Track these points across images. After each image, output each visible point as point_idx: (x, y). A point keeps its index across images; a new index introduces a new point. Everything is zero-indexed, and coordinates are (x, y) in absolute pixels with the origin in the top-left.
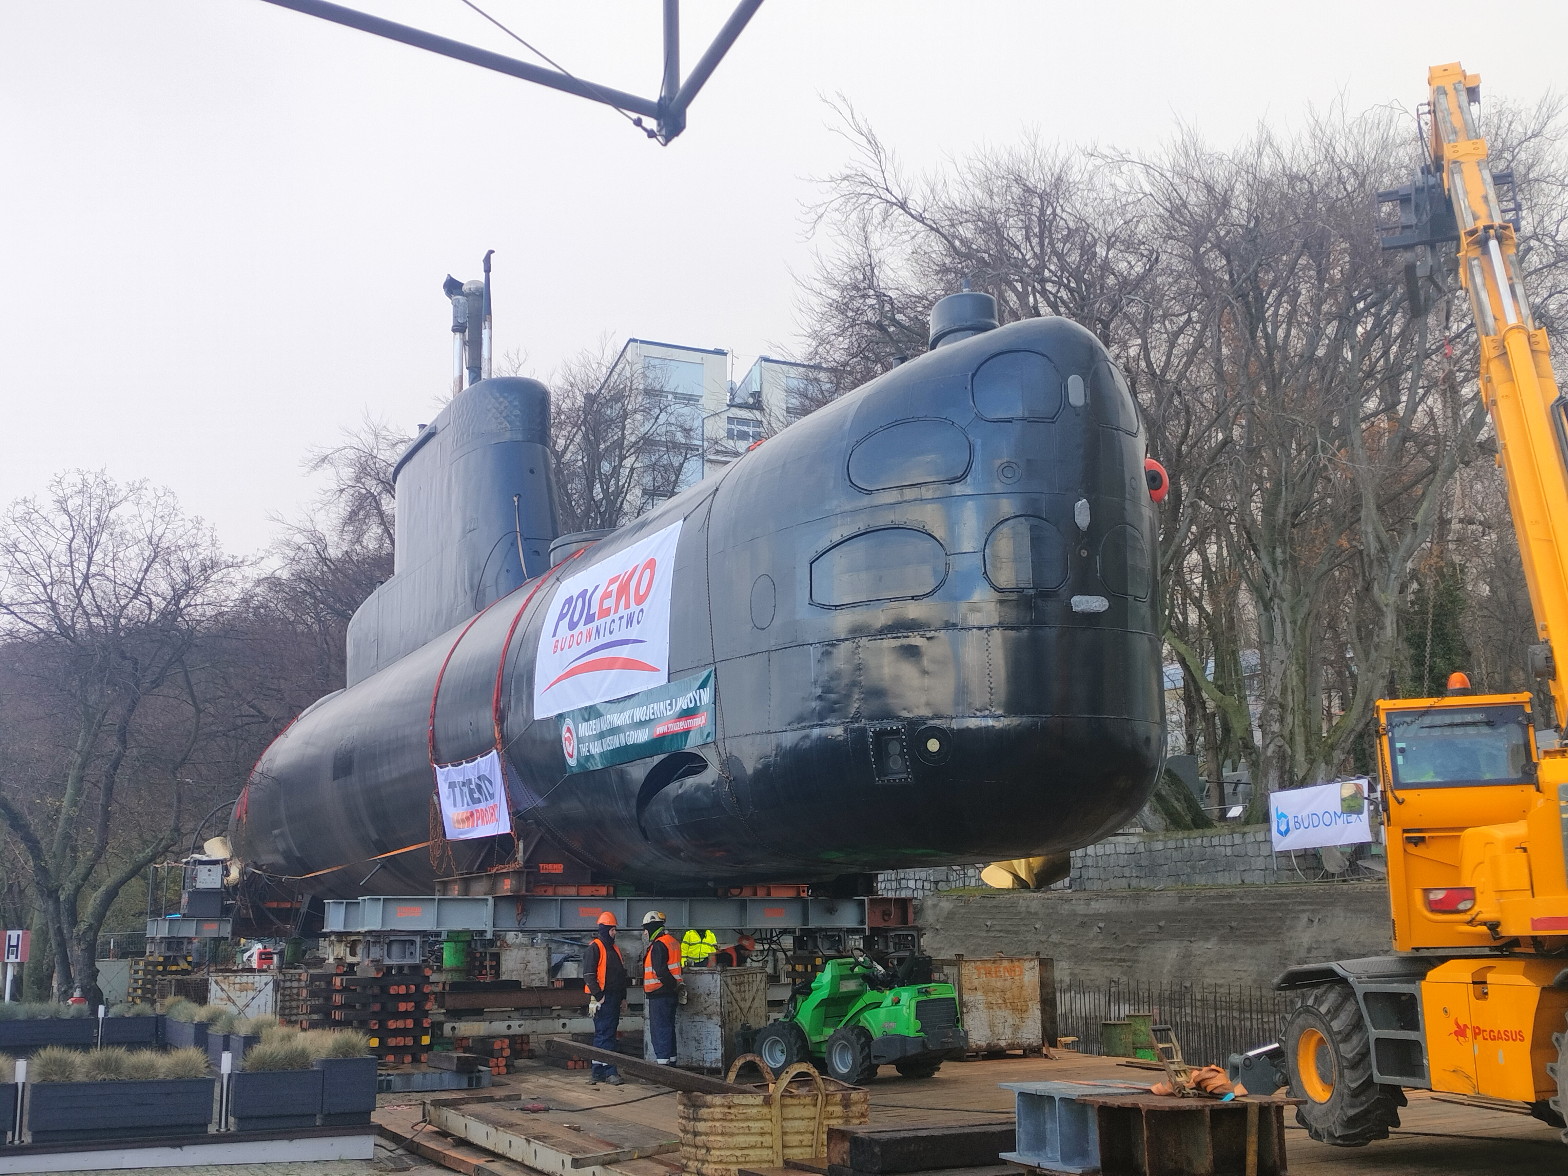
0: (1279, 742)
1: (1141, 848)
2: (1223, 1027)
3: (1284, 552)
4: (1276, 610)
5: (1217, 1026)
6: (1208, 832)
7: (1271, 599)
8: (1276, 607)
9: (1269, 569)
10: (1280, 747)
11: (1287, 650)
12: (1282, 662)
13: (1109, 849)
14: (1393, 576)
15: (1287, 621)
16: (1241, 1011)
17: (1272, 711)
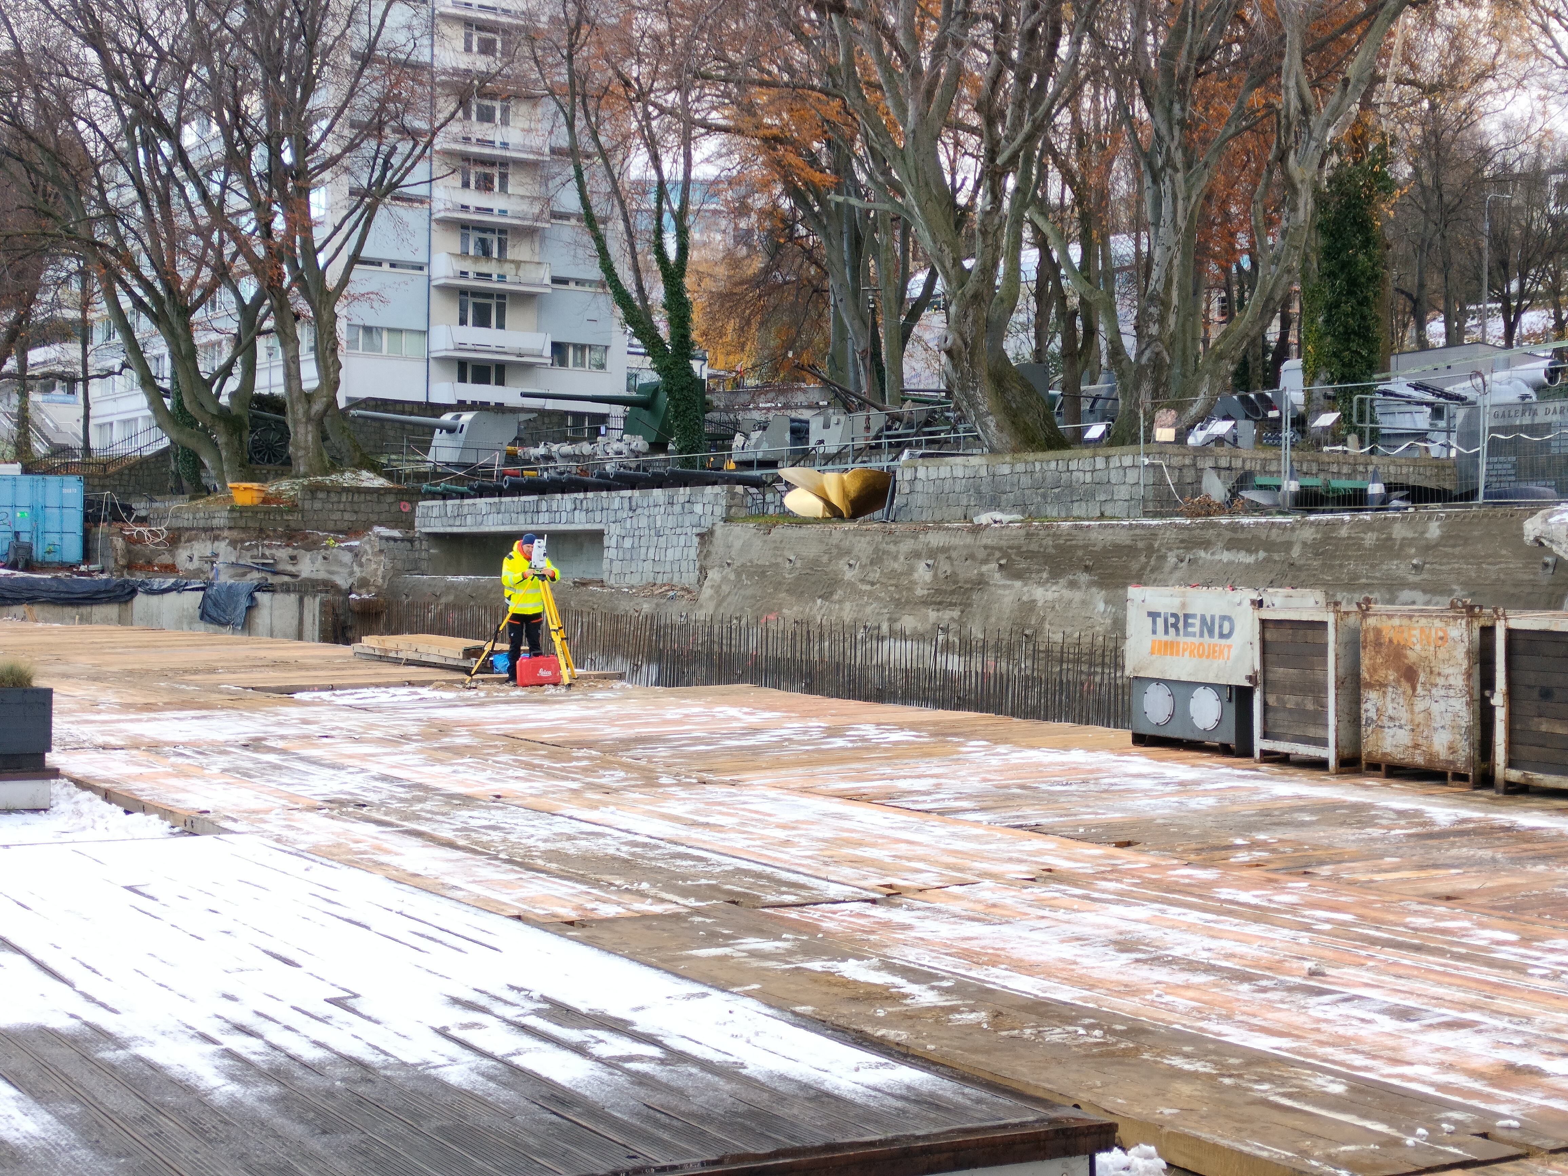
0: (1159, 347)
1: (983, 472)
2: (1068, 682)
3: (1183, 109)
4: (1167, 182)
5: (1061, 681)
6: (1067, 453)
7: (1163, 168)
8: (1167, 179)
9: (1164, 130)
10: (1157, 354)
11: (1176, 234)
12: (1169, 249)
13: (945, 472)
14: (1313, 144)
15: (1180, 197)
16: (1091, 664)
17: (1152, 310)
